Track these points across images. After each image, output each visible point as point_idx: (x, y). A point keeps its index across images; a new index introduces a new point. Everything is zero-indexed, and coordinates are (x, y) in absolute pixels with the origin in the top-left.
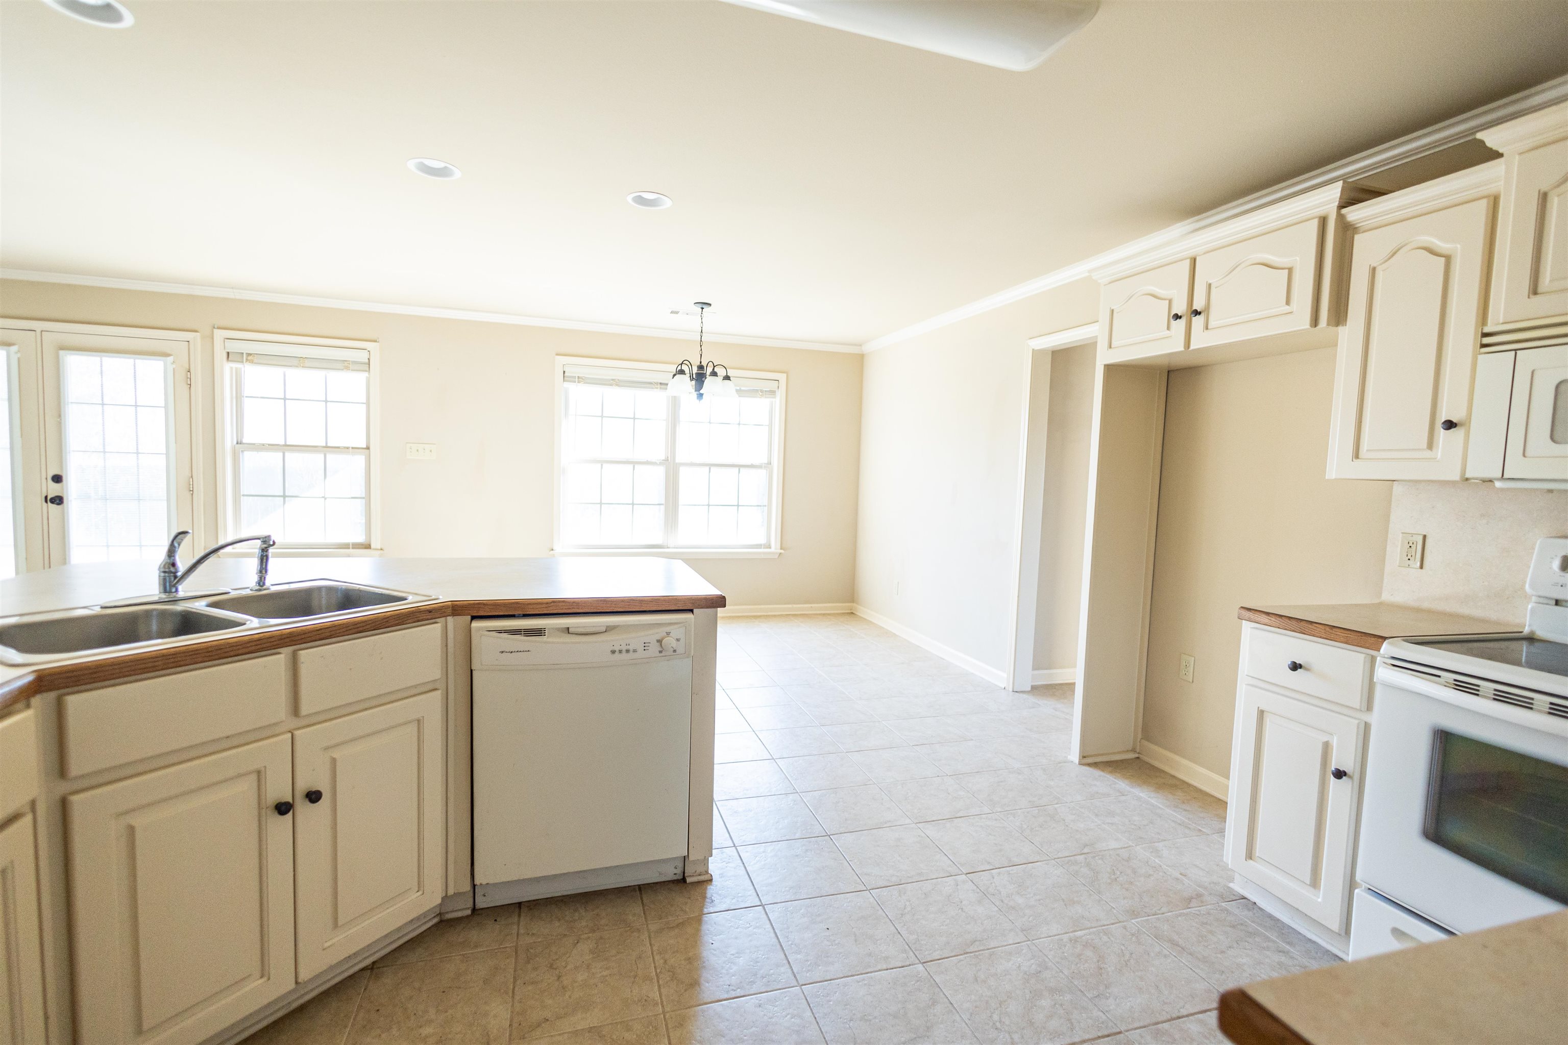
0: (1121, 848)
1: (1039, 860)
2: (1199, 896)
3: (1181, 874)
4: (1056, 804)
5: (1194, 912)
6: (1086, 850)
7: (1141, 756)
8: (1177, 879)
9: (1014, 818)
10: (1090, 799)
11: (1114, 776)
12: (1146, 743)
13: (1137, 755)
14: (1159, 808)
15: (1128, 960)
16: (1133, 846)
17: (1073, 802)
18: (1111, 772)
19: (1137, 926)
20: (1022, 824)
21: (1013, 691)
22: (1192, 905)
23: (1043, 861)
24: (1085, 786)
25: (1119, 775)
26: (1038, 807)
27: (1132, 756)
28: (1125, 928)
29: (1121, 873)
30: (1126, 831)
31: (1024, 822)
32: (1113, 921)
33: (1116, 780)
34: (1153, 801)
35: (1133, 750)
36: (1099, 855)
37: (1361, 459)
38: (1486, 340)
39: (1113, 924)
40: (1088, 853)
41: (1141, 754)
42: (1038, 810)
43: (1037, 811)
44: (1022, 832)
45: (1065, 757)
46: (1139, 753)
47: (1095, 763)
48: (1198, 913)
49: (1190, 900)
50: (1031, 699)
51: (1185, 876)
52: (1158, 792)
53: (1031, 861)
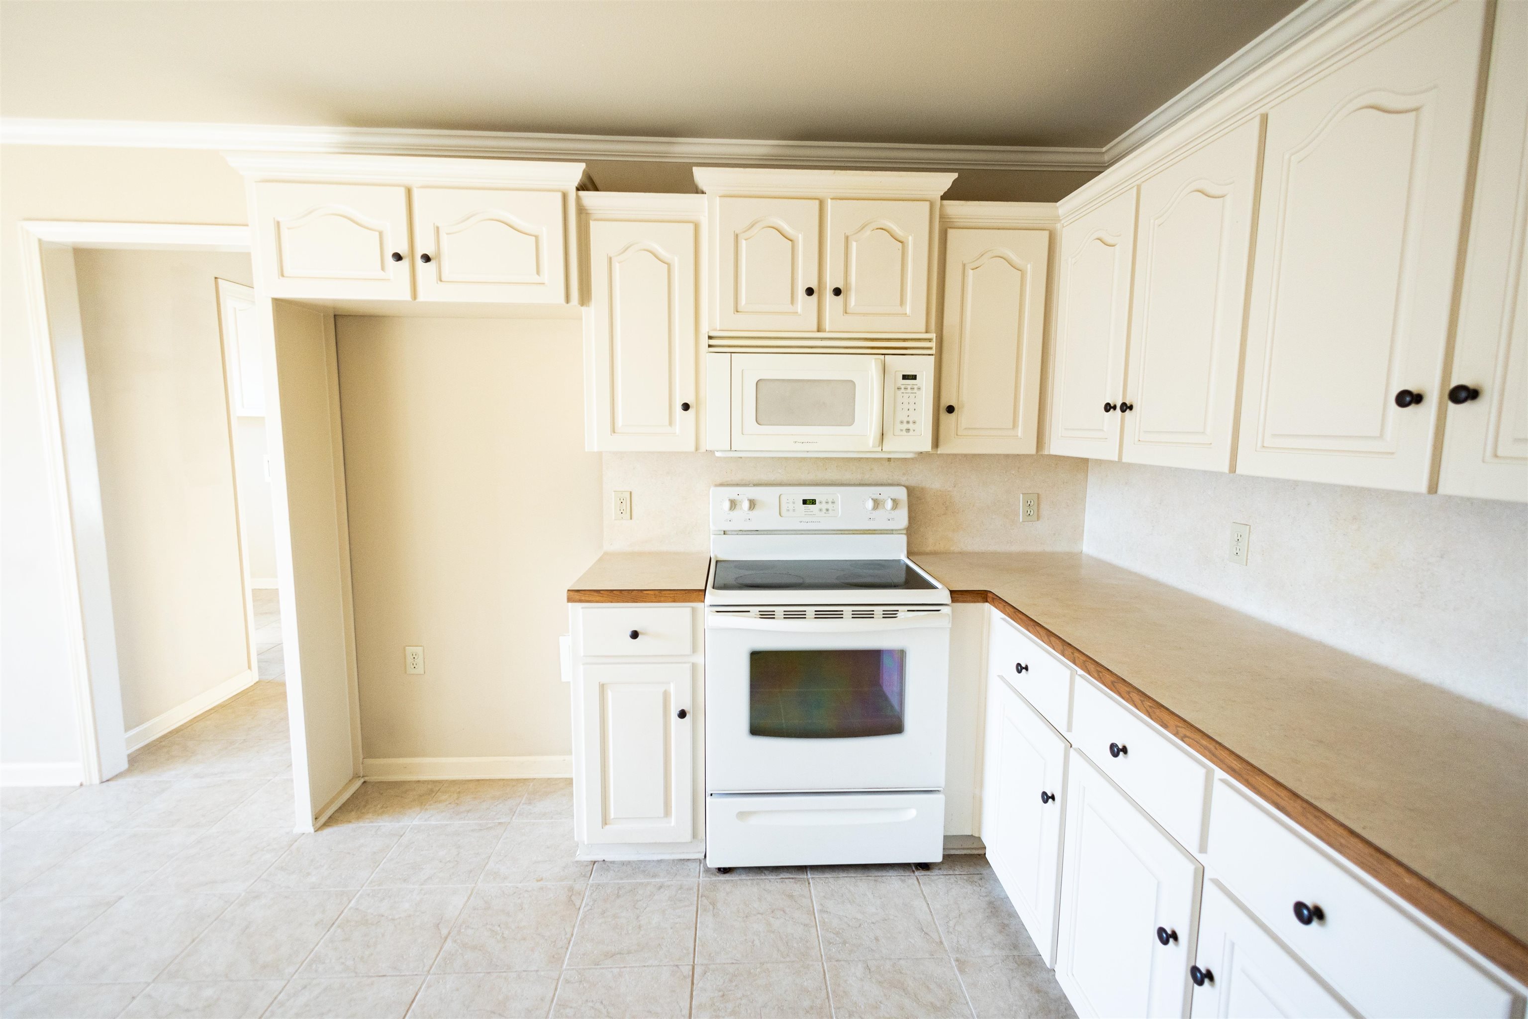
0: (469, 898)
1: (417, 990)
2: (571, 889)
3: (538, 881)
4: (350, 902)
5: (586, 909)
6: (444, 932)
7: (366, 779)
8: (542, 888)
9: (324, 963)
10: (377, 867)
11: (368, 820)
12: (370, 761)
13: (362, 780)
14: (447, 825)
15: (608, 1013)
16: (475, 887)
17: (363, 885)
18: (358, 818)
19: (573, 969)
20: (343, 963)
21: (102, 782)
22: (578, 904)
23: (420, 988)
24: (354, 855)
25: (370, 815)
26: (333, 924)
27: (358, 783)
28: (567, 982)
29: (499, 926)
30: (450, 876)
31: (341, 957)
32: (553, 986)
33: (375, 824)
34: (433, 822)
35: (356, 776)
36: (461, 926)
37: (618, 433)
38: (712, 342)
39: (556, 989)
40: (449, 933)
41: (367, 776)
42: (339, 927)
43: (339, 930)
44: (356, 973)
45: (288, 833)
46: (363, 777)
47: (330, 817)
48: (589, 907)
49: (570, 901)
50: (146, 780)
51: (542, 879)
52: (427, 809)
53: (411, 1001)
